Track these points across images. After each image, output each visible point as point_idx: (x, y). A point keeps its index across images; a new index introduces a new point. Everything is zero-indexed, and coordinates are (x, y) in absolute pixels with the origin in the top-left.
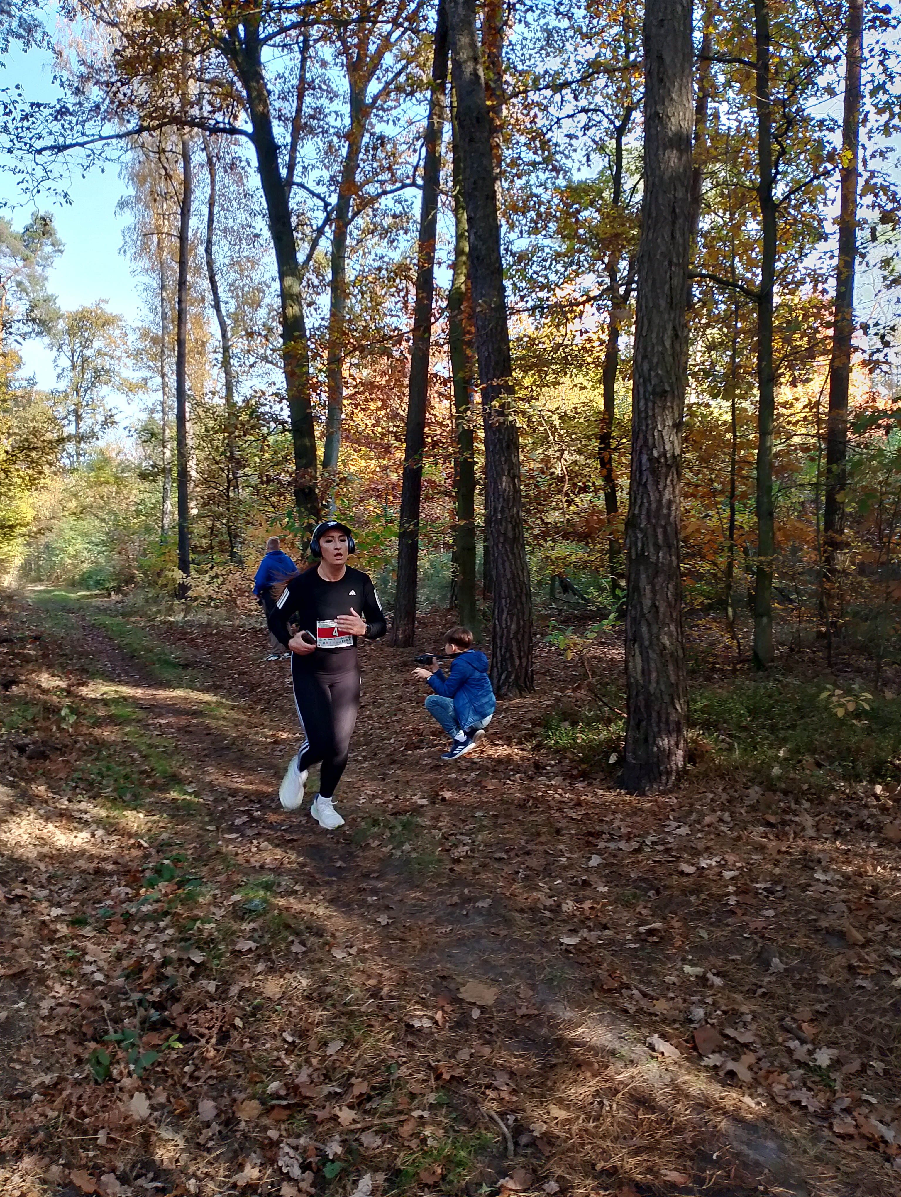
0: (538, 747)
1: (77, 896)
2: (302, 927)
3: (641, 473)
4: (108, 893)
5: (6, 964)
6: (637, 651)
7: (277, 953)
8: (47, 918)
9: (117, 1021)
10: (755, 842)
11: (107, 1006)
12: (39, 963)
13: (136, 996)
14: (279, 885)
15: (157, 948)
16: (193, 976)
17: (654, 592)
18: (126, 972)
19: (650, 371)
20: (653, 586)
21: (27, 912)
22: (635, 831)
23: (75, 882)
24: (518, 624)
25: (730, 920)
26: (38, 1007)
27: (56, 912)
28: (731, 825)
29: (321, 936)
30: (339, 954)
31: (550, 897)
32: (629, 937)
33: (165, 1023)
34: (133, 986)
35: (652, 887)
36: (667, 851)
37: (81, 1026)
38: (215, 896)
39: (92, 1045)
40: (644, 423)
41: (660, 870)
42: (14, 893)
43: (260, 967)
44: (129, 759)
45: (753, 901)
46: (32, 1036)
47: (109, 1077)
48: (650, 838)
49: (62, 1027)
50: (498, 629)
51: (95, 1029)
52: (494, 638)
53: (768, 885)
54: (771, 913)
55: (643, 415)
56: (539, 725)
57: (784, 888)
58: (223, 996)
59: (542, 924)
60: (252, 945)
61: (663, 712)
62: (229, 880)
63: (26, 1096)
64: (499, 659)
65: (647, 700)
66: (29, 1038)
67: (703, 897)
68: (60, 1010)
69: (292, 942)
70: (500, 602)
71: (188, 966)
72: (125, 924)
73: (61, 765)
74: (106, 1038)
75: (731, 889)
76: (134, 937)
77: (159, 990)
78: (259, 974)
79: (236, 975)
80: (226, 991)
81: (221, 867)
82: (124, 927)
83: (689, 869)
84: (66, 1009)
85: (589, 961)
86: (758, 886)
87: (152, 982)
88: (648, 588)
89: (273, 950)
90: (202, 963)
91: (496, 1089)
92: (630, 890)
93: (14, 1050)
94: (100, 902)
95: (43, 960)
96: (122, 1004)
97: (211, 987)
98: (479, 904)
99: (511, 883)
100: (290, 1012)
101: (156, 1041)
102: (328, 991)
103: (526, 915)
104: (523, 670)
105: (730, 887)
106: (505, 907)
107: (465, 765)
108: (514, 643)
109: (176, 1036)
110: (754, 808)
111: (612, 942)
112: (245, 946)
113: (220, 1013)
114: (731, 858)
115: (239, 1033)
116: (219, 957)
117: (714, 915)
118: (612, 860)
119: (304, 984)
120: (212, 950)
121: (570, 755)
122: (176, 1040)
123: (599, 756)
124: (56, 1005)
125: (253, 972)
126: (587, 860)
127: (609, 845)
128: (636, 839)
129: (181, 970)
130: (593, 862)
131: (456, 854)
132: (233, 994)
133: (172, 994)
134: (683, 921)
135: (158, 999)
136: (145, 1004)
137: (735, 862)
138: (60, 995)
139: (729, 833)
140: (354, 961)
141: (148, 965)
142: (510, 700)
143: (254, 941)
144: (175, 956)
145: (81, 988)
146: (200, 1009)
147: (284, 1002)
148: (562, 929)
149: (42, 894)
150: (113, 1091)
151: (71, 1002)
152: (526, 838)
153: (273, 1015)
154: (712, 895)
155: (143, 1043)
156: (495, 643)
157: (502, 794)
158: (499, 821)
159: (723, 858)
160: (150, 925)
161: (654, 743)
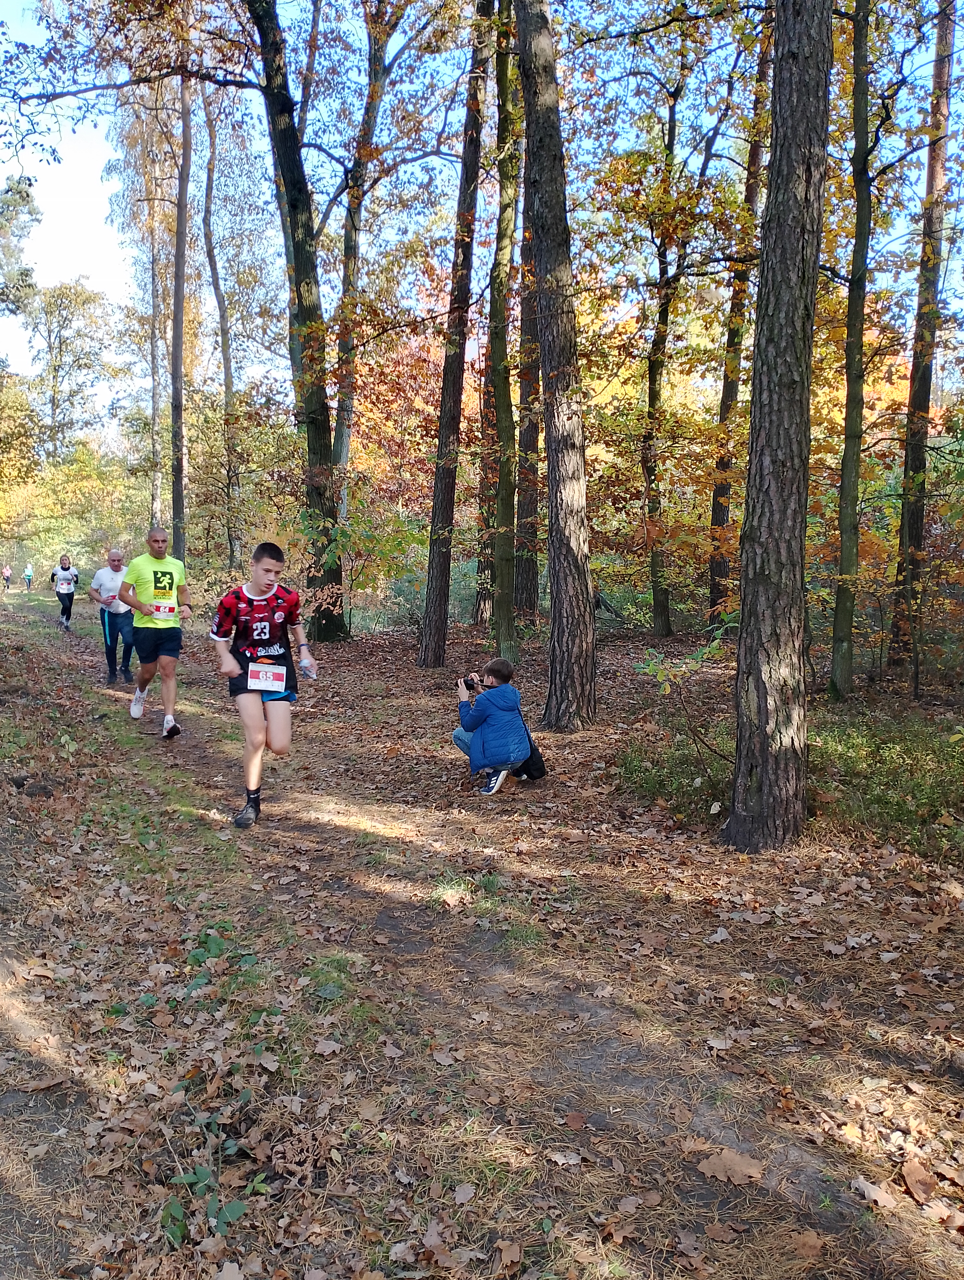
0: (618, 790)
1: (109, 976)
2: (391, 1022)
3: (761, 477)
4: (145, 971)
5: (35, 1072)
6: (752, 686)
7: (366, 1058)
8: (76, 1005)
9: (185, 1154)
10: (908, 916)
12: (77, 1070)
13: (202, 1117)
14: (353, 963)
15: (217, 1048)
16: (266, 1087)
17: (775, 618)
18: (186, 1083)
19: (775, 358)
20: (774, 610)
21: (49, 998)
22: (760, 899)
23: (101, 957)
25: (903, 1017)
26: (83, 1135)
27: (86, 997)
28: (874, 894)
29: (417, 1034)
30: (444, 1059)
31: (679, 983)
32: (786, 1038)
33: (243, 1154)
34: (195, 1103)
35: (798, 972)
36: (804, 924)
37: (141, 1163)
38: (278, 979)
39: (158, 1188)
40: (767, 419)
41: (801, 949)
42: (31, 974)
43: (350, 1077)
44: (144, 797)
45: (925, 992)
46: (80, 1177)
47: (186, 1237)
48: (779, 908)
49: (117, 1165)
50: (558, 653)
51: (159, 1166)
52: (553, 662)
53: (936, 970)
54: (950, 1007)
55: (767, 409)
56: (614, 764)
57: (955, 974)
58: (310, 1116)
59: (679, 1020)
60: (337, 1047)
61: (782, 757)
62: (290, 957)
63: (83, 1270)
64: (559, 686)
65: (762, 744)
66: (78, 1182)
67: (862, 985)
68: (109, 1138)
69: (385, 1043)
70: (561, 622)
71: (260, 1075)
72: (173, 1014)
73: (67, 804)
74: (174, 1179)
75: (895, 976)
76: (183, 1032)
77: (230, 1109)
78: (348, 1087)
79: (320, 1087)
80: (313, 1110)
81: (278, 940)
82: (172, 1018)
83: (838, 950)
84: (118, 1137)
85: (745, 1070)
86: (925, 972)
87: (218, 1096)
88: (768, 613)
89: (361, 1054)
90: (278, 1071)
91: (682, 1254)
92: (771, 976)
93: (62, 1200)
94: (137, 983)
95: (80, 1066)
96: (188, 1130)
97: (295, 1104)
98: (599, 993)
99: (628, 965)
100: (398, 1142)
101: (236, 1183)
102: (441, 1112)
103: (657, 1008)
104: (586, 699)
105: (893, 974)
106: (630, 997)
107: (538, 811)
108: (576, 669)
109: (263, 1176)
110: (892, 872)
111: (767, 1045)
112: (326, 1047)
113: (310, 1142)
114: (883, 935)
115: (338, 1169)
116: (297, 1062)
117: (881, 1010)
118: (739, 935)
119: (410, 1103)
120: (285, 1053)
121: (661, 802)
122: (262, 1182)
123: (697, 804)
124: (104, 1130)
125: (342, 1083)
126: (710, 935)
127: (732, 915)
128: (762, 909)
129: (252, 1080)
130: (717, 937)
131: (555, 925)
132: (322, 1115)
133: (246, 1114)
134: (847, 1016)
135: (229, 1121)
136: (214, 1127)
137: (890, 941)
138: (107, 1116)
139: (873, 903)
140: (464, 1070)
141: (210, 1073)
142: (571, 733)
143: (337, 1041)
144: (243, 1061)
145: (132, 1105)
146: (284, 1136)
147: (388, 1127)
148: (704, 1026)
149: (66, 972)
150: (193, 1257)
151: (122, 1125)
152: (631, 905)
153: (378, 1145)
154: (873, 983)
155: (221, 1185)
156: (553, 668)
157: (589, 849)
158: (594, 882)
159: (873, 936)
160: (203, 1016)
161: (770, 792)
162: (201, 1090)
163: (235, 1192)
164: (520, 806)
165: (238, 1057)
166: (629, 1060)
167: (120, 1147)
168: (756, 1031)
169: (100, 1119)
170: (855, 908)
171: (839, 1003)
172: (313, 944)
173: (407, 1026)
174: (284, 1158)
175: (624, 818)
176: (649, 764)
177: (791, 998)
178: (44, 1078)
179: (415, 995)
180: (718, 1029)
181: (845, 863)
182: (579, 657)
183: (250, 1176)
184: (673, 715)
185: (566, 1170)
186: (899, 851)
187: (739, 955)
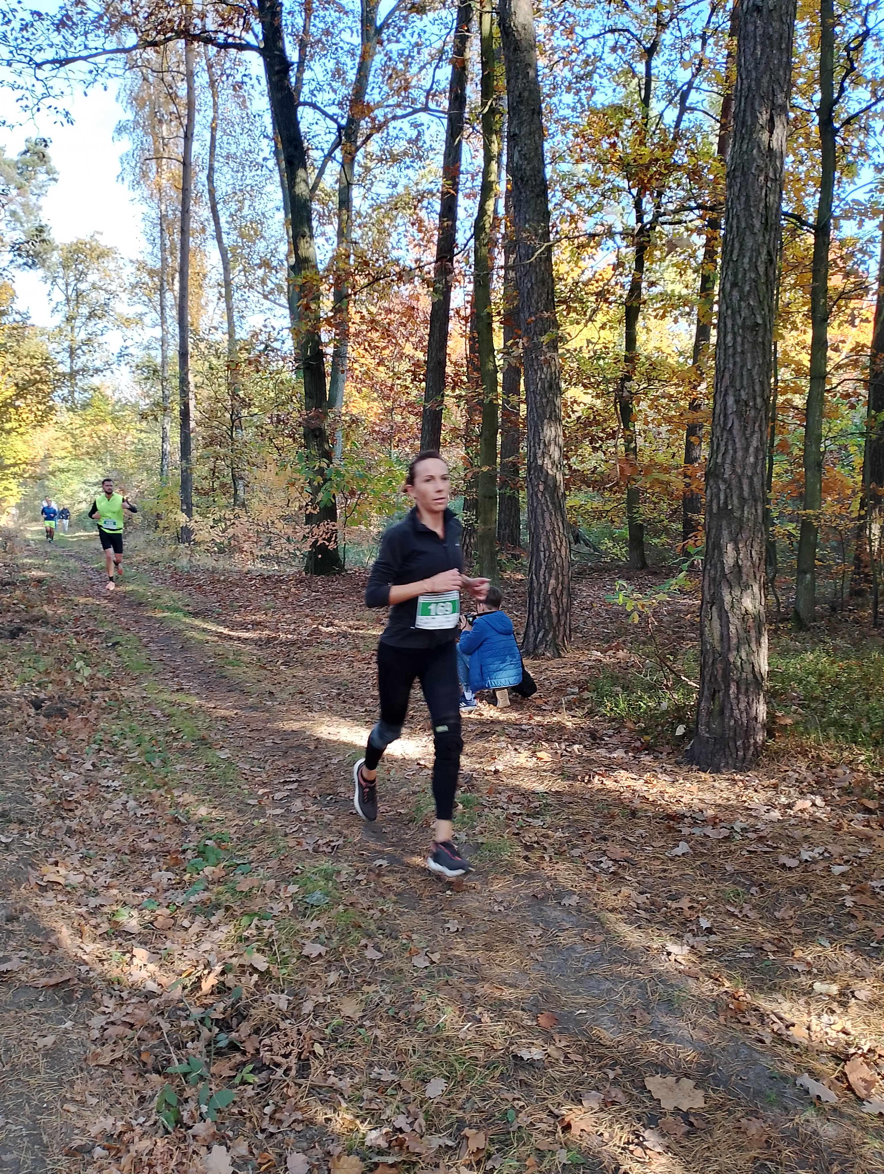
0: (590, 714)
1: (115, 882)
2: (373, 927)
3: (726, 417)
4: (148, 878)
5: (45, 970)
6: (715, 615)
7: (349, 959)
8: (85, 909)
9: (180, 1046)
10: (859, 832)
11: (165, 1026)
12: (84, 968)
13: (196, 1012)
14: (339, 872)
15: (212, 949)
16: (256, 985)
17: (737, 551)
20: (736, 543)
21: (61, 901)
22: (720, 815)
23: (110, 863)
24: (557, 579)
25: (852, 926)
26: (88, 1027)
27: (94, 901)
28: (827, 811)
29: (397, 938)
30: (421, 961)
31: (642, 893)
32: (740, 945)
33: (233, 1047)
34: (191, 999)
35: (753, 884)
36: (761, 839)
37: (139, 1053)
39: (155, 1077)
41: (757, 862)
42: (46, 879)
43: (333, 977)
44: (152, 719)
45: (873, 903)
46: (84, 1066)
47: (179, 1122)
48: (738, 823)
49: (118, 1055)
50: (535, 585)
51: (156, 1057)
52: (531, 593)
55: (730, 351)
56: (587, 689)
58: (295, 1012)
59: (639, 927)
60: (322, 950)
61: (743, 682)
62: (281, 867)
63: (85, 1150)
64: (536, 616)
65: (724, 670)
66: (82, 1070)
67: (814, 896)
68: (112, 1031)
69: (366, 946)
70: (539, 556)
71: (251, 974)
72: (173, 918)
73: (81, 724)
74: (169, 1070)
75: (845, 887)
76: (181, 934)
77: (222, 1005)
79: (306, 985)
80: (298, 1007)
81: (270, 851)
82: (173, 921)
83: (792, 863)
84: (120, 1030)
85: (701, 974)
86: (874, 884)
87: (212, 993)
88: (730, 546)
89: (344, 956)
90: (268, 971)
92: (728, 887)
93: (67, 1086)
94: (141, 889)
95: (87, 964)
96: (183, 1024)
97: (282, 1001)
98: (566, 901)
99: (595, 876)
100: (376, 1037)
101: (226, 1073)
102: (416, 1010)
103: (621, 916)
104: (562, 628)
105: (843, 885)
106: (595, 905)
107: (514, 732)
108: (552, 599)
109: (250, 1067)
110: (846, 791)
111: (723, 950)
112: (313, 949)
113: (295, 1036)
114: (835, 849)
115: (321, 1062)
116: (284, 963)
117: (831, 919)
118: (700, 849)
119: (388, 1001)
120: (275, 954)
121: (629, 724)
122: (251, 1072)
123: (663, 727)
124: (107, 1023)
125: (326, 983)
126: (672, 848)
127: (693, 830)
128: (723, 824)
129: (243, 979)
130: (678, 851)
131: (527, 838)
132: (307, 1012)
133: (237, 1010)
134: (798, 925)
135: (222, 1016)
136: (208, 1022)
137: (841, 855)
138: (110, 1010)
139: (826, 820)
140: (439, 972)
141: (206, 972)
142: (549, 659)
143: (322, 944)
144: (234, 960)
145: (133, 1001)
146: (272, 1031)
147: (367, 1023)
148: (664, 934)
149: (76, 879)
150: (185, 1140)
151: (124, 1019)
152: (599, 820)
153: (357, 1040)
154: (824, 894)
155: (212, 1075)
156: (531, 599)
157: (561, 768)
158: (565, 799)
159: (826, 850)
160: (200, 919)
161: (732, 716)
162: (196, 988)
163: (225, 1081)
164: (498, 728)
165: (231, 957)
166: (594, 964)
167: (122, 1039)
168: (713, 938)
169: (104, 1013)
170: (809, 824)
171: (791, 913)
172: (303, 855)
173: (387, 931)
174: (271, 1050)
175: (594, 739)
176: (619, 689)
177: (747, 907)
178: (54, 975)
179: (395, 903)
180: (678, 936)
181: (802, 782)
182: (555, 589)
183: (239, 1067)
184: (644, 643)
185: (531, 1064)
186: (852, 770)
187: (699, 867)
